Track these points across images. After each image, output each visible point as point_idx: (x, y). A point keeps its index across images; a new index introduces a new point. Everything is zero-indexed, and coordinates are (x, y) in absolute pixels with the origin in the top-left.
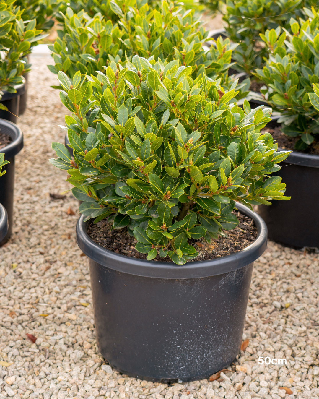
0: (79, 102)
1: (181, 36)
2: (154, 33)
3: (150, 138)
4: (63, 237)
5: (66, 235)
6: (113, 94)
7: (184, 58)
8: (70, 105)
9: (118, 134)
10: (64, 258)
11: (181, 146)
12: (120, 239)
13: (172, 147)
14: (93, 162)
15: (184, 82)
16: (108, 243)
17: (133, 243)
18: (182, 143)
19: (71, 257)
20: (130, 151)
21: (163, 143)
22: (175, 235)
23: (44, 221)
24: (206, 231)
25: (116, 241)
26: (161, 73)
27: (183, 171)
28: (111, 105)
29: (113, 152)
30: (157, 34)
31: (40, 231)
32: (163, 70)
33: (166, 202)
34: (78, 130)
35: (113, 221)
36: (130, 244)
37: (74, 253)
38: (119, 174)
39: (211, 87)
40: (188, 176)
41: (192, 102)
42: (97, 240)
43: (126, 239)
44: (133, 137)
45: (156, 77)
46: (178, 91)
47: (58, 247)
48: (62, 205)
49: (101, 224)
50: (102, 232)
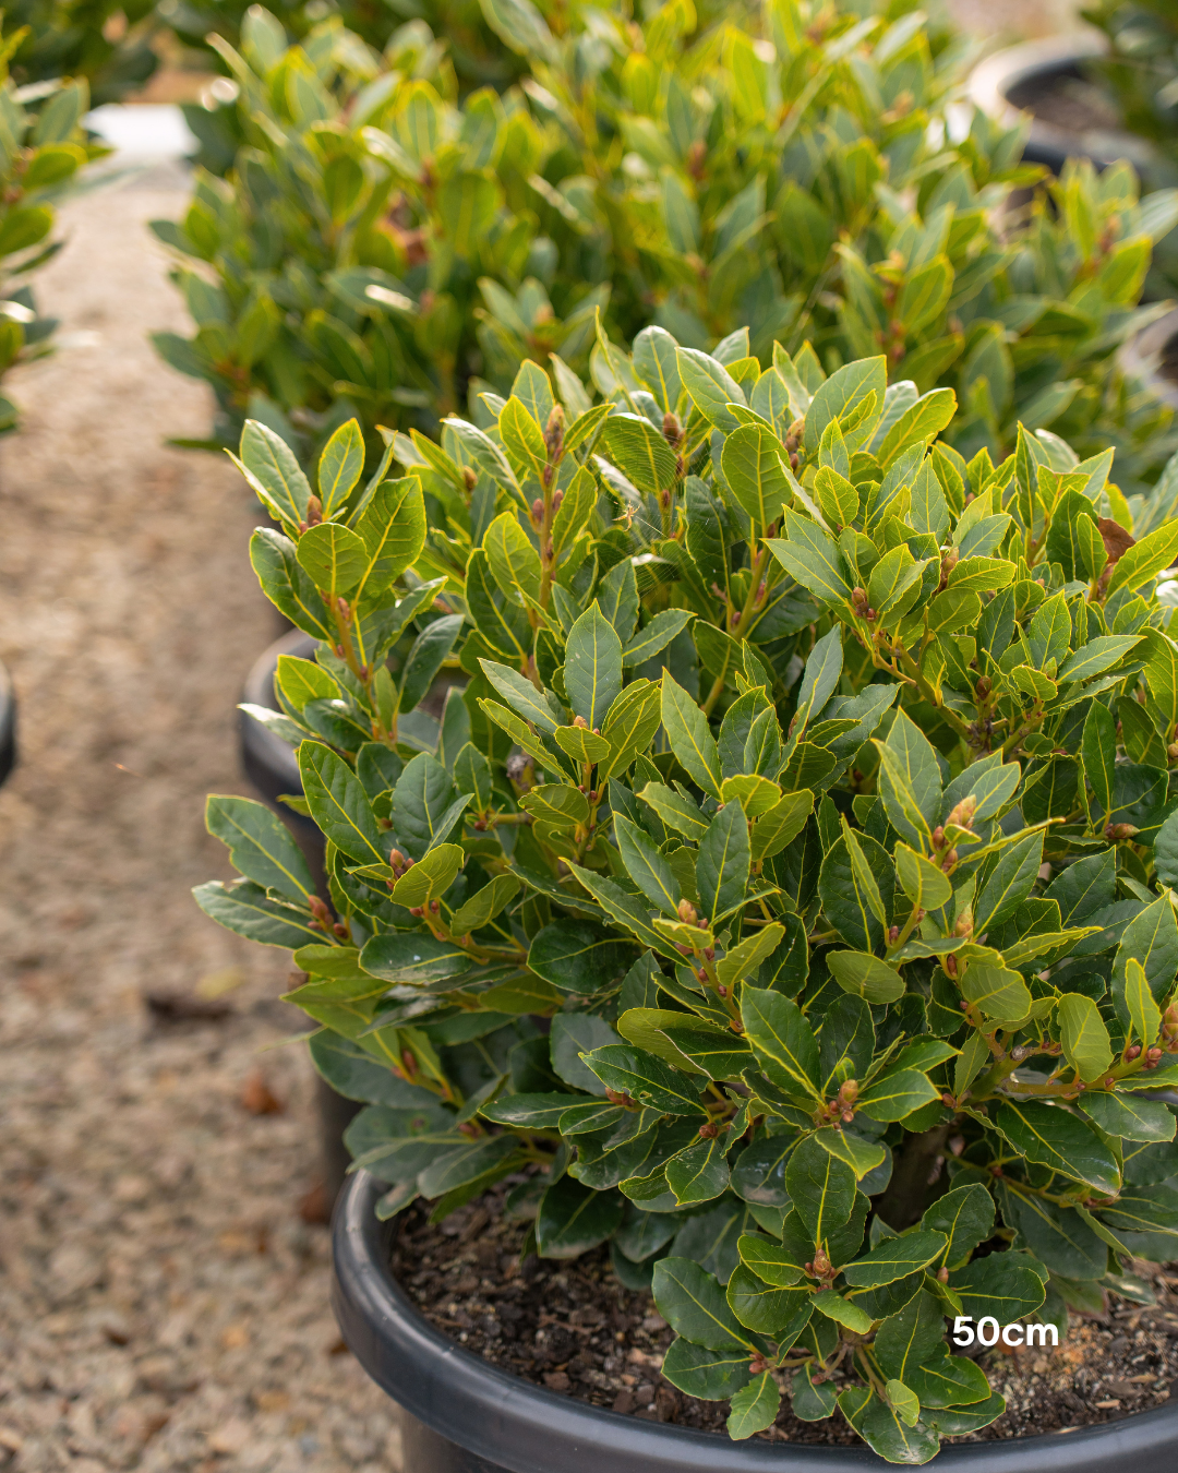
0: (354, 590)
1: (872, 174)
2: (724, 156)
3: (744, 797)
4: (231, 1243)
5: (242, 1230)
6: (534, 538)
7: (893, 299)
8: (305, 600)
9: (567, 764)
10: (240, 1369)
11: (916, 848)
12: (572, 1305)
13: (863, 843)
14: (433, 908)
15: (921, 488)
16: (510, 1333)
17: (640, 1333)
18: (920, 825)
19: (276, 1362)
20: (641, 866)
21: (811, 818)
22: (878, 1305)
23: (123, 1151)
24: (1044, 1279)
25: (552, 1319)
26: (793, 428)
27: (919, 970)
28: (522, 598)
29: (532, 855)
30: (741, 159)
31: (101, 1211)
32: (799, 417)
33: (835, 1141)
34: (347, 732)
35: (532, 1210)
36: (629, 1334)
37: (291, 1337)
38: (571, 973)
39: (1064, 502)
40: (950, 992)
41: (963, 590)
42: (447, 1315)
43: (605, 1307)
44: (652, 794)
45: (766, 458)
46: (888, 539)
47: (200, 1300)
48: (213, 1058)
49: (461, 1218)
50: (472, 1264)
